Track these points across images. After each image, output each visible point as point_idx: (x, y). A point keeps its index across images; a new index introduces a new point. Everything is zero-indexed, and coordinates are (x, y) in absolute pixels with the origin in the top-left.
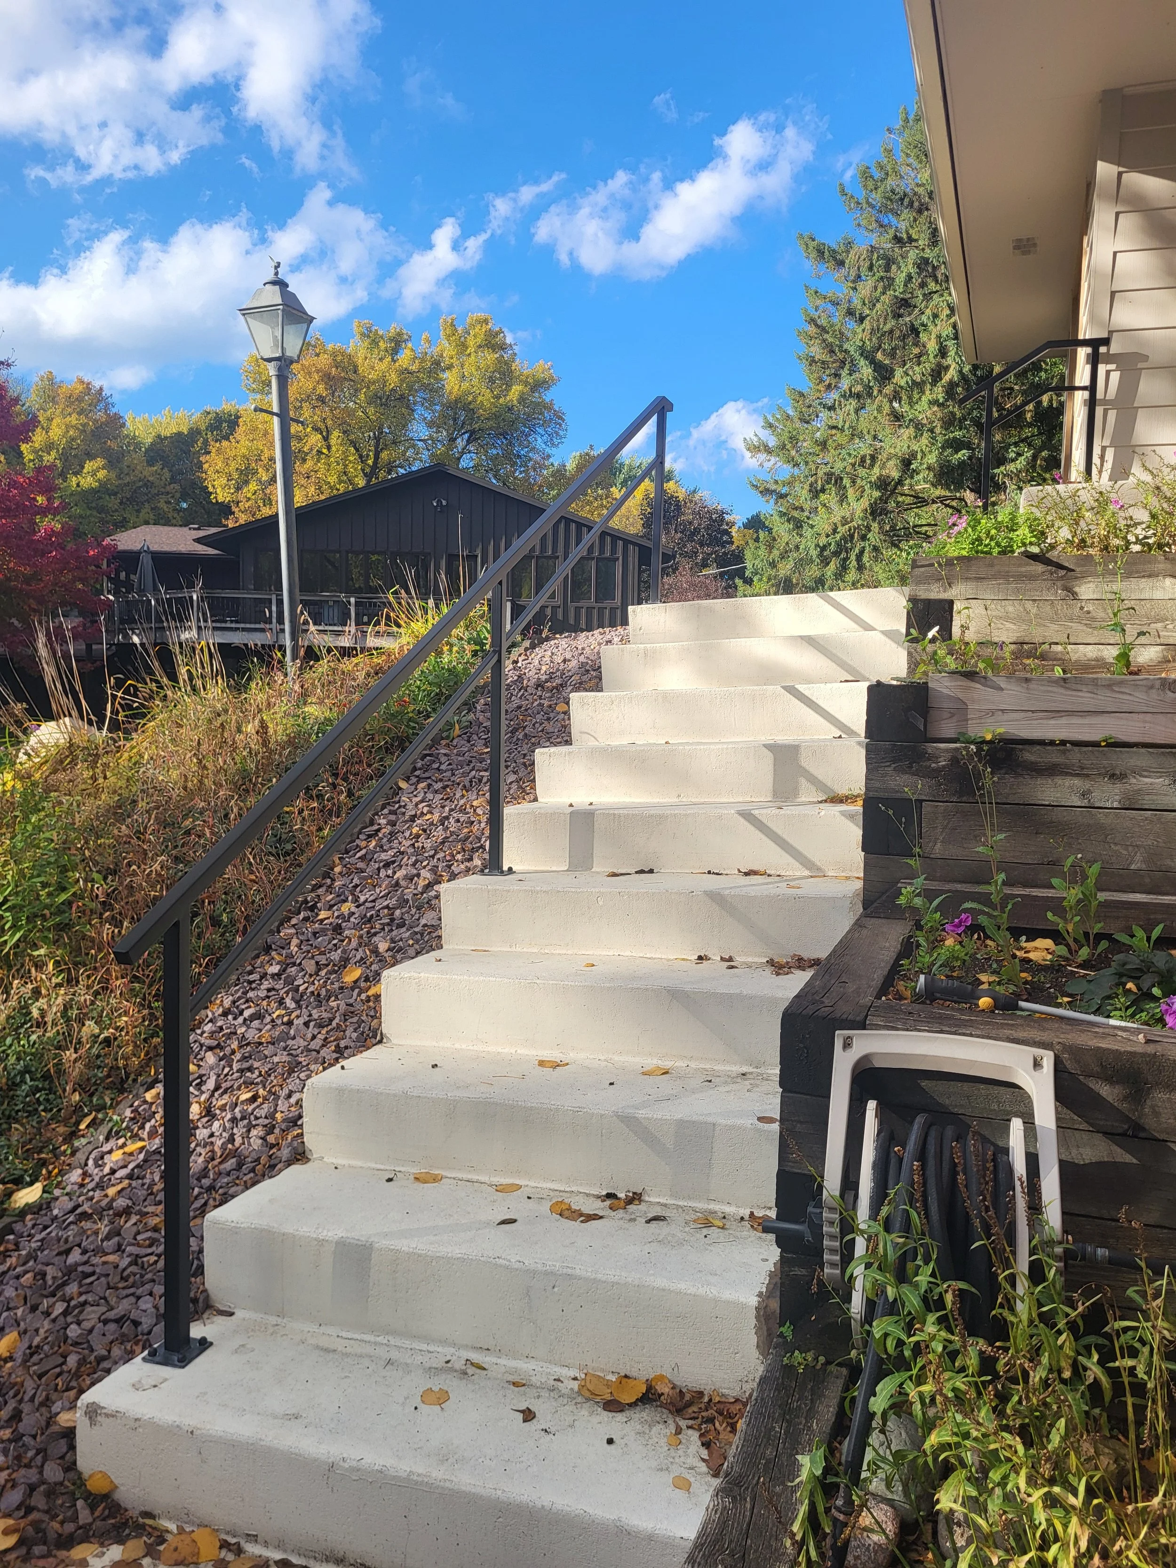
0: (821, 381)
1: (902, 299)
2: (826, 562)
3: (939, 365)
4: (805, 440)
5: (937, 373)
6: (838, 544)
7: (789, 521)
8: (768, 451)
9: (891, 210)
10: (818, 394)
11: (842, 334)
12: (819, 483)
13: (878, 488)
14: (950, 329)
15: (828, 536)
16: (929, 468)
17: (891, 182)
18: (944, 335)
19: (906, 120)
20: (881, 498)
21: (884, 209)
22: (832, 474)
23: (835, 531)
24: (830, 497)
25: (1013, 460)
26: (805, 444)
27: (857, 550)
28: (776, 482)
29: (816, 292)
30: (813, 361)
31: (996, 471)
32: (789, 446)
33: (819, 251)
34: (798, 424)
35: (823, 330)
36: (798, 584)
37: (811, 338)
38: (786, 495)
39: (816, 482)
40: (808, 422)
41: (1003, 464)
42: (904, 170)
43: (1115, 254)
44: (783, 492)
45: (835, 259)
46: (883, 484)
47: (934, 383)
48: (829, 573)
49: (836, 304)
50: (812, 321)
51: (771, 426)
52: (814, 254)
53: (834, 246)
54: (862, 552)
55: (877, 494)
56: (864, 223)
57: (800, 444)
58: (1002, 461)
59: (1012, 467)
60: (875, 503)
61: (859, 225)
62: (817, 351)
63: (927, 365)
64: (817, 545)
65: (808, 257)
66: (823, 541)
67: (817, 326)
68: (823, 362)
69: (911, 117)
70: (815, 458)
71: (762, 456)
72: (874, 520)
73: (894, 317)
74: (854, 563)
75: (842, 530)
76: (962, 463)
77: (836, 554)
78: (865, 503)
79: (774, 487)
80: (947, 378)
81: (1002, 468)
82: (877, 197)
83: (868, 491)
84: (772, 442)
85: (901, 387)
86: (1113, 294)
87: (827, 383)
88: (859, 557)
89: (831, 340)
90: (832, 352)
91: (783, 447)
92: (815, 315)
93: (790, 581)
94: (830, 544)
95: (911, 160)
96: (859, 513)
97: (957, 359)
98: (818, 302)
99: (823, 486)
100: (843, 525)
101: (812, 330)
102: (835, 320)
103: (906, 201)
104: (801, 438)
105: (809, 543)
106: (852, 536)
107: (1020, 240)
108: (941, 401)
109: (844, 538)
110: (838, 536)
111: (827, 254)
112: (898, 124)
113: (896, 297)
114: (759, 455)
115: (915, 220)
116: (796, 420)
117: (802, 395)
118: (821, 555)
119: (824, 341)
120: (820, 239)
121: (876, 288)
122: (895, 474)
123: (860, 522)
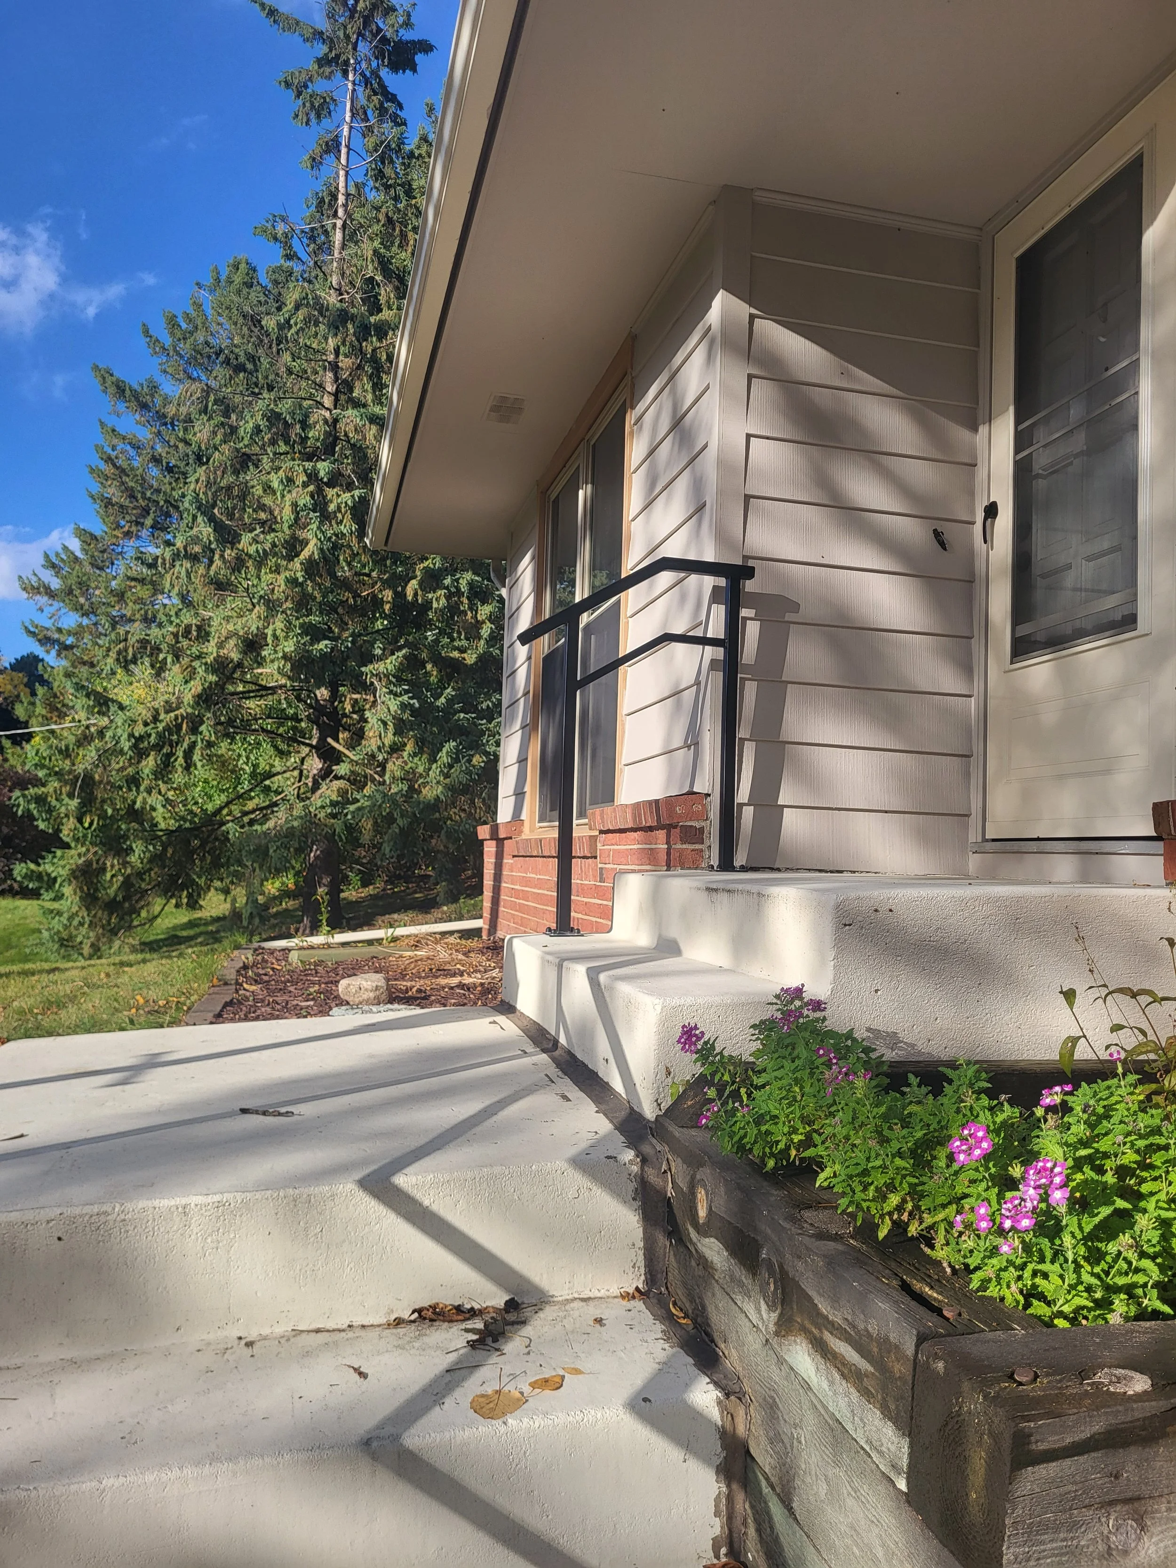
0: (118, 526)
1: (244, 454)
2: (140, 754)
3: (294, 537)
4: (97, 588)
5: (293, 547)
6: (160, 735)
7: (88, 696)
8: (51, 594)
9: (201, 364)
10: (114, 540)
11: (143, 479)
12: (130, 651)
13: (214, 671)
14: (308, 498)
15: (146, 724)
16: (285, 657)
17: (200, 337)
18: (301, 503)
19: (218, 280)
20: (216, 683)
21: (192, 361)
22: (148, 642)
23: (156, 719)
24: (143, 670)
25: (380, 659)
26: (97, 592)
27: (185, 745)
28: (60, 630)
29: (113, 431)
30: (108, 503)
31: (363, 669)
32: (77, 592)
33: (118, 387)
34: (88, 568)
35: (123, 471)
36: (101, 782)
37: (107, 478)
38: (71, 647)
39: (126, 649)
40: (101, 569)
41: (371, 662)
42: (214, 327)
43: (749, 436)
44: (68, 642)
45: (137, 399)
46: (221, 667)
47: (290, 558)
48: (147, 771)
49: (137, 447)
50: (109, 460)
51: (53, 566)
52: (112, 390)
53: (136, 386)
54: (193, 745)
55: (213, 678)
56: (170, 370)
57: (91, 591)
58: (368, 658)
59: (380, 667)
60: (210, 687)
61: (165, 372)
62: (113, 492)
63: (279, 534)
64: (131, 735)
65: (105, 391)
66: (139, 730)
67: (114, 465)
68: (122, 506)
69: (223, 278)
70: (109, 610)
71: (43, 600)
72: (208, 709)
73: (233, 473)
74: (181, 760)
75: (166, 718)
76: (324, 656)
77: (158, 747)
78: (196, 687)
79: (56, 636)
80: (305, 554)
81: (371, 667)
82: (185, 348)
83: (201, 671)
84: (55, 584)
85: (250, 556)
86: (747, 498)
87: (126, 529)
88: (188, 754)
89: (131, 484)
90: (132, 497)
91: (70, 592)
92: (113, 454)
93: (92, 778)
94: (149, 735)
95: (221, 320)
96: (188, 698)
97: (320, 535)
98: (115, 441)
99: (134, 656)
100: (167, 712)
101: (108, 469)
102: (135, 464)
103: (222, 358)
104: (93, 585)
105: (119, 731)
106: (179, 727)
107: (504, 399)
108: (301, 580)
109: (167, 728)
110: (161, 726)
111: (128, 393)
112: (209, 281)
113: (238, 450)
114: (38, 597)
115: (231, 378)
116: (86, 564)
117: (94, 537)
118: (135, 746)
119: (123, 483)
120: (117, 374)
121: (215, 433)
122: (235, 656)
123: (190, 710)
